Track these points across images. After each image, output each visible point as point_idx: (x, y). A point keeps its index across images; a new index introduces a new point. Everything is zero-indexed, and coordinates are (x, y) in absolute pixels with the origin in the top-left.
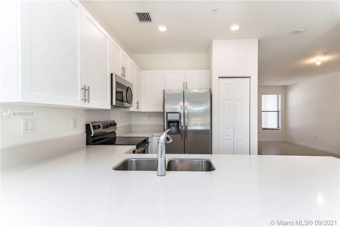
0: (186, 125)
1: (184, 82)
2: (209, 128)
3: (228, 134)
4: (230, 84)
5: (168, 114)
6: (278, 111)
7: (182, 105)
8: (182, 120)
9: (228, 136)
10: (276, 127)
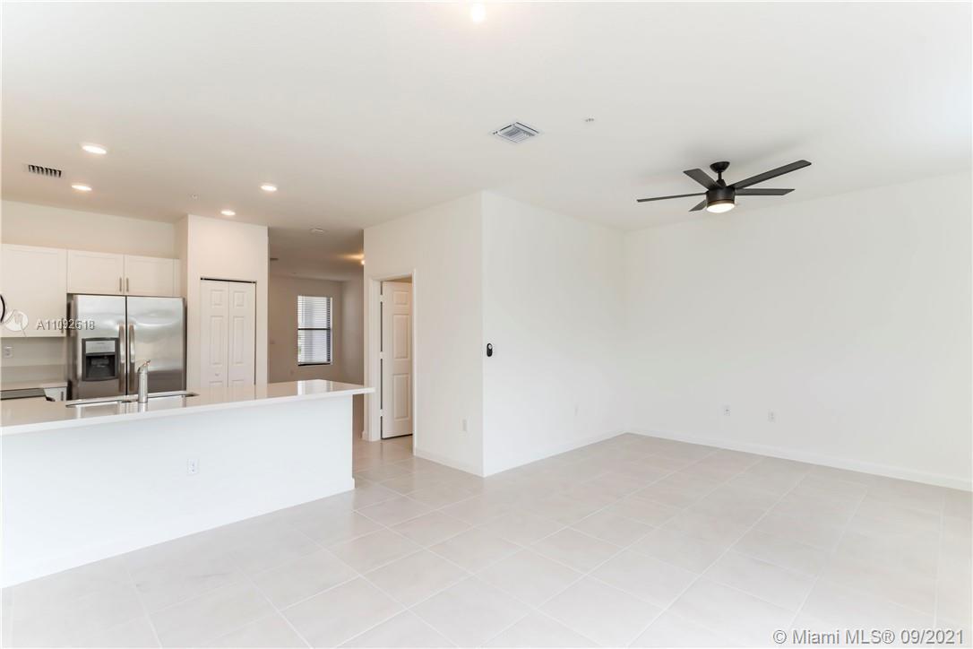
0: (132, 361)
1: (121, 280)
2: (180, 365)
3: (217, 373)
4: (221, 291)
5: (87, 342)
6: (328, 329)
7: (123, 323)
8: (123, 353)
9: (217, 375)
10: (324, 360)
